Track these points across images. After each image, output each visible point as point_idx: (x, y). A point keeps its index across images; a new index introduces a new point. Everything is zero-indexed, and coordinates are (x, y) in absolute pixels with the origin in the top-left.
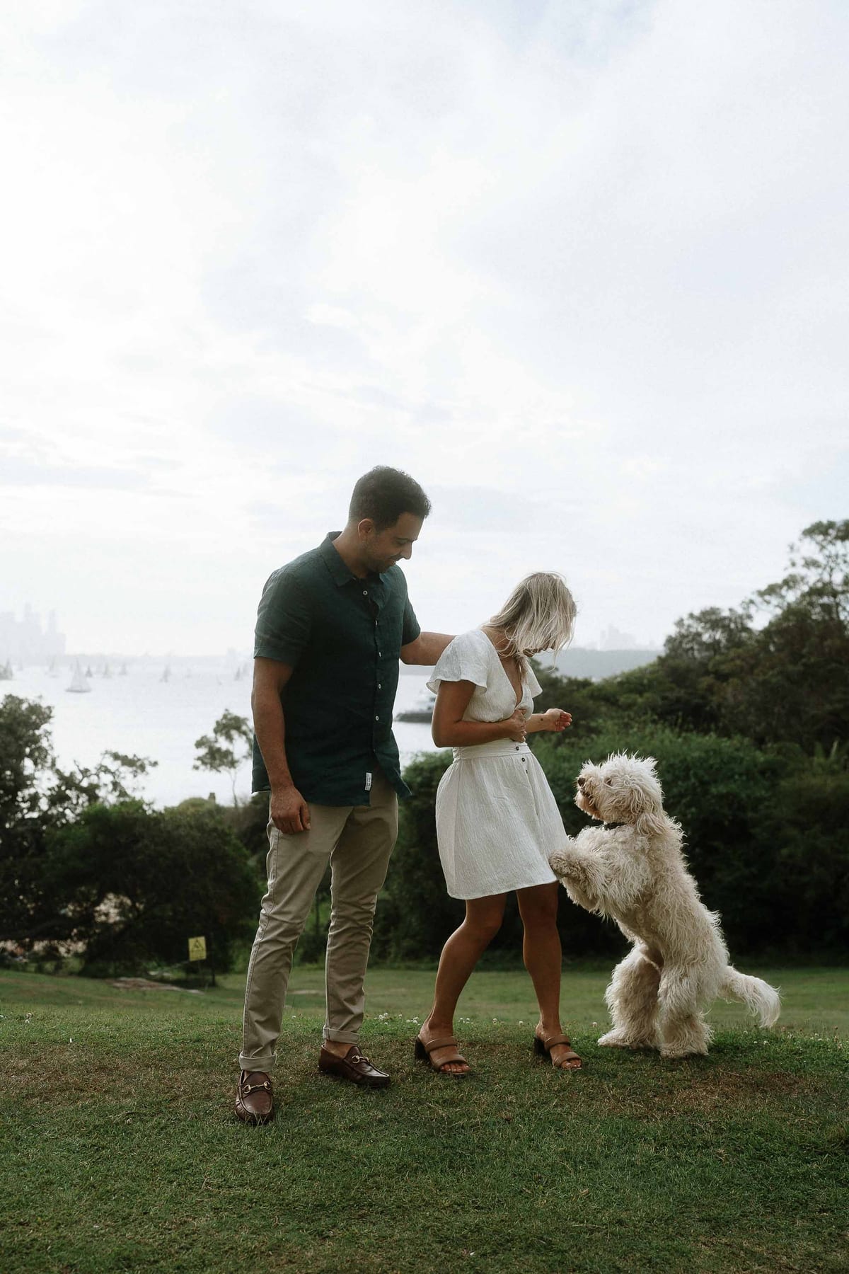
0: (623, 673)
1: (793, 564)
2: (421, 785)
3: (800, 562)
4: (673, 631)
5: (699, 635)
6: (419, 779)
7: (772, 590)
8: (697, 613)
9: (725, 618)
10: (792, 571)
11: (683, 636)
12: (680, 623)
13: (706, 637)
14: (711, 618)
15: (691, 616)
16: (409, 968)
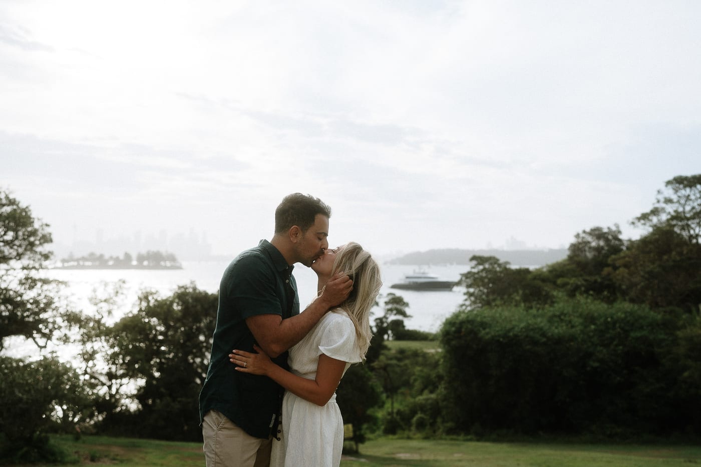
0: (548, 266)
1: (658, 202)
2: (455, 332)
3: (662, 200)
4: (573, 240)
5: (589, 242)
6: (453, 329)
7: (644, 217)
8: (588, 230)
9: (606, 233)
10: (657, 205)
11: (580, 243)
12: (578, 236)
13: (594, 244)
14: (597, 233)
15: (584, 232)
16: (452, 439)
